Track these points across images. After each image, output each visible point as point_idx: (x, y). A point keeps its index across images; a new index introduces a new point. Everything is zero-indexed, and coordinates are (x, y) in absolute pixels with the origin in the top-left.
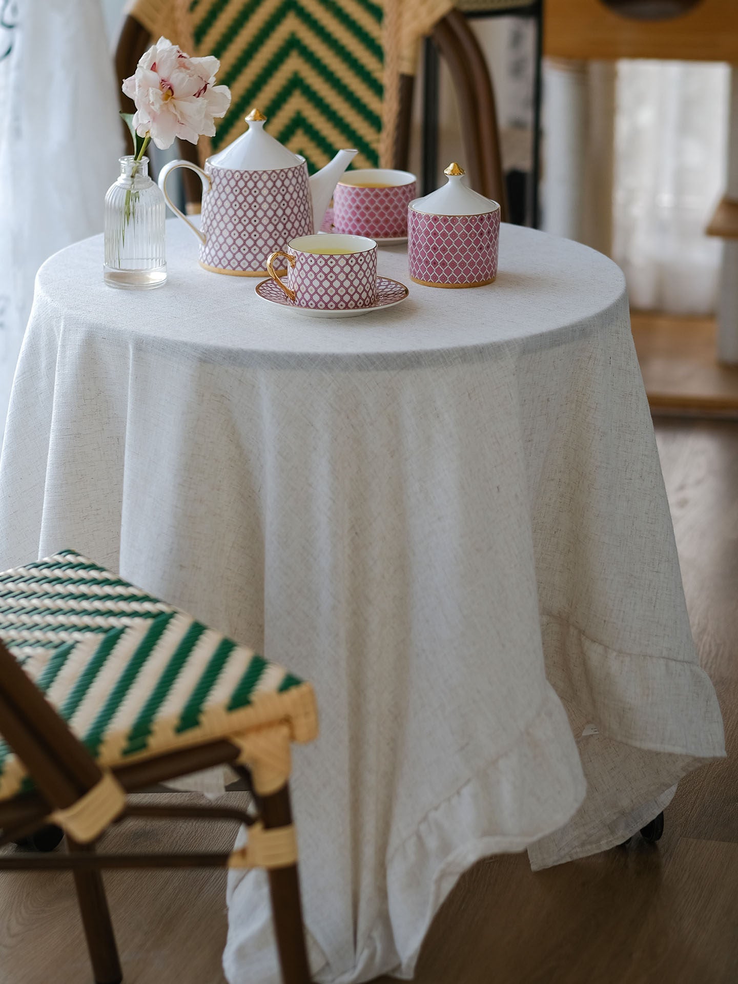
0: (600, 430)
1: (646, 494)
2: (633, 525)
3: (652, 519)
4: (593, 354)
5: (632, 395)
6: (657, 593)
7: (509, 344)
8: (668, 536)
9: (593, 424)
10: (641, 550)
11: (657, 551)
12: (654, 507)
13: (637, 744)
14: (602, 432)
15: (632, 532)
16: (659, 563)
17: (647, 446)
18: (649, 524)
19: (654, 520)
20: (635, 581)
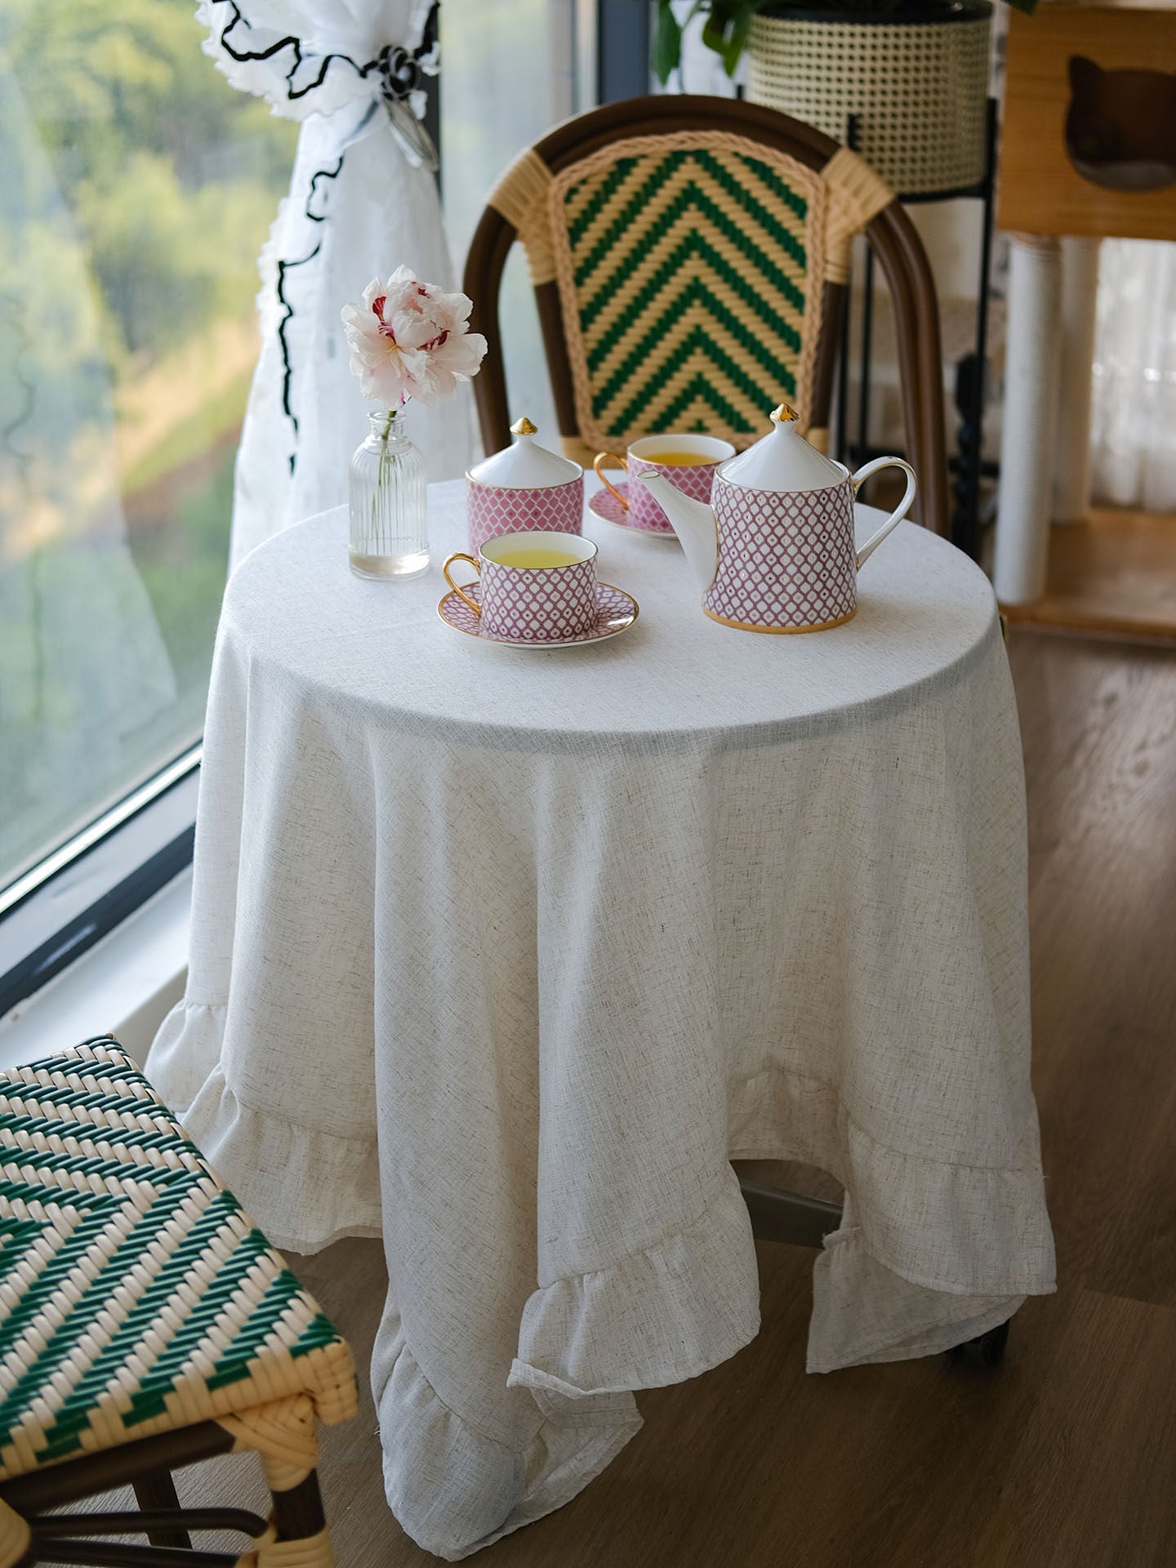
0: (869, 857)
1: (942, 944)
2: (921, 983)
3: (951, 978)
4: (857, 756)
5: (932, 811)
6: (949, 1077)
7: (698, 734)
8: (975, 1002)
9: (859, 848)
10: (930, 1019)
11: (954, 1022)
12: (956, 963)
13: (904, 1274)
14: (871, 860)
15: (918, 993)
16: (956, 1038)
17: (950, 881)
18: (945, 985)
19: (952, 981)
20: (918, 1059)
